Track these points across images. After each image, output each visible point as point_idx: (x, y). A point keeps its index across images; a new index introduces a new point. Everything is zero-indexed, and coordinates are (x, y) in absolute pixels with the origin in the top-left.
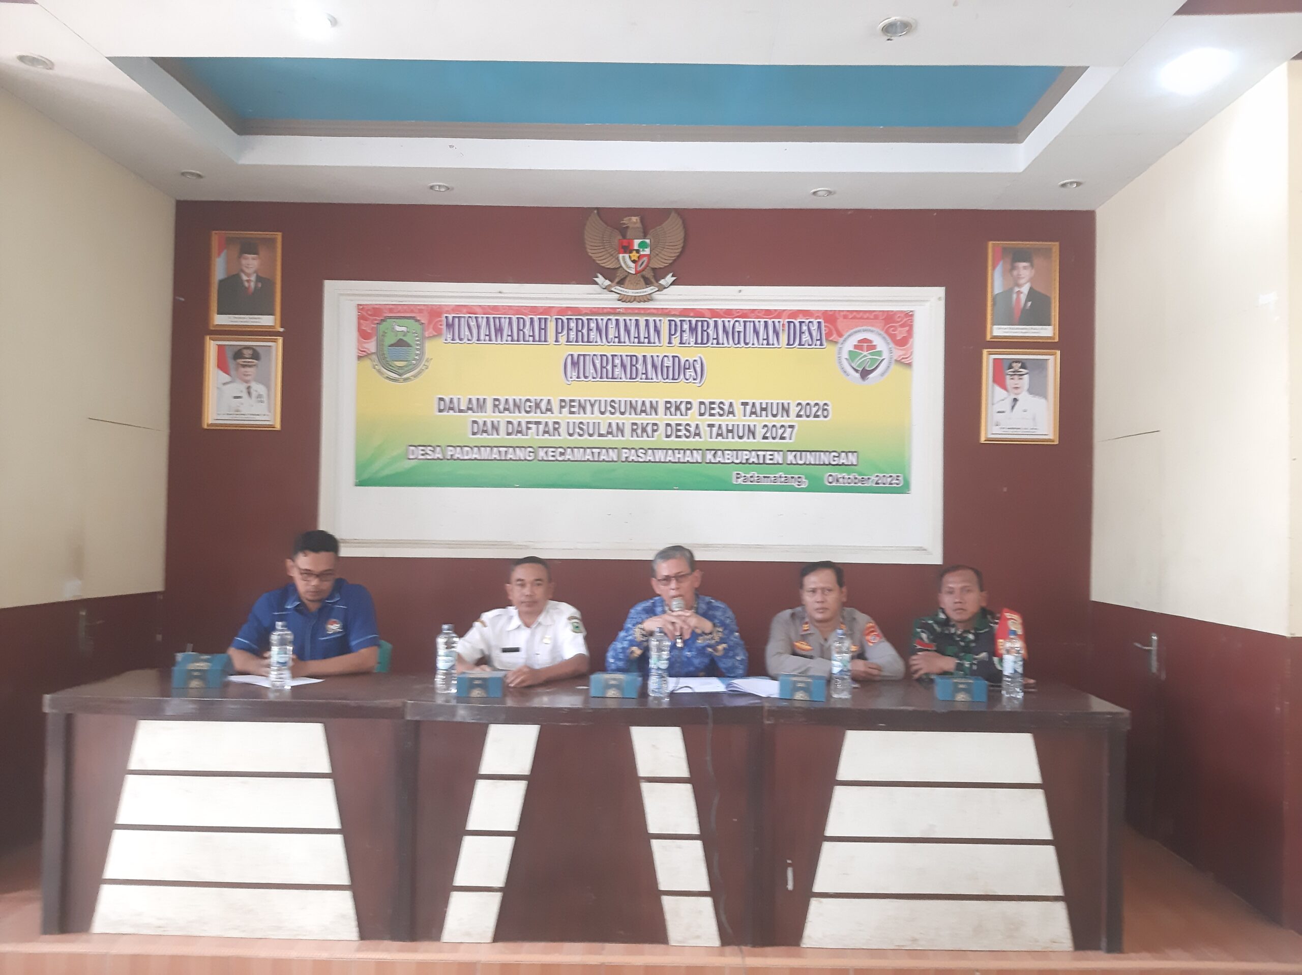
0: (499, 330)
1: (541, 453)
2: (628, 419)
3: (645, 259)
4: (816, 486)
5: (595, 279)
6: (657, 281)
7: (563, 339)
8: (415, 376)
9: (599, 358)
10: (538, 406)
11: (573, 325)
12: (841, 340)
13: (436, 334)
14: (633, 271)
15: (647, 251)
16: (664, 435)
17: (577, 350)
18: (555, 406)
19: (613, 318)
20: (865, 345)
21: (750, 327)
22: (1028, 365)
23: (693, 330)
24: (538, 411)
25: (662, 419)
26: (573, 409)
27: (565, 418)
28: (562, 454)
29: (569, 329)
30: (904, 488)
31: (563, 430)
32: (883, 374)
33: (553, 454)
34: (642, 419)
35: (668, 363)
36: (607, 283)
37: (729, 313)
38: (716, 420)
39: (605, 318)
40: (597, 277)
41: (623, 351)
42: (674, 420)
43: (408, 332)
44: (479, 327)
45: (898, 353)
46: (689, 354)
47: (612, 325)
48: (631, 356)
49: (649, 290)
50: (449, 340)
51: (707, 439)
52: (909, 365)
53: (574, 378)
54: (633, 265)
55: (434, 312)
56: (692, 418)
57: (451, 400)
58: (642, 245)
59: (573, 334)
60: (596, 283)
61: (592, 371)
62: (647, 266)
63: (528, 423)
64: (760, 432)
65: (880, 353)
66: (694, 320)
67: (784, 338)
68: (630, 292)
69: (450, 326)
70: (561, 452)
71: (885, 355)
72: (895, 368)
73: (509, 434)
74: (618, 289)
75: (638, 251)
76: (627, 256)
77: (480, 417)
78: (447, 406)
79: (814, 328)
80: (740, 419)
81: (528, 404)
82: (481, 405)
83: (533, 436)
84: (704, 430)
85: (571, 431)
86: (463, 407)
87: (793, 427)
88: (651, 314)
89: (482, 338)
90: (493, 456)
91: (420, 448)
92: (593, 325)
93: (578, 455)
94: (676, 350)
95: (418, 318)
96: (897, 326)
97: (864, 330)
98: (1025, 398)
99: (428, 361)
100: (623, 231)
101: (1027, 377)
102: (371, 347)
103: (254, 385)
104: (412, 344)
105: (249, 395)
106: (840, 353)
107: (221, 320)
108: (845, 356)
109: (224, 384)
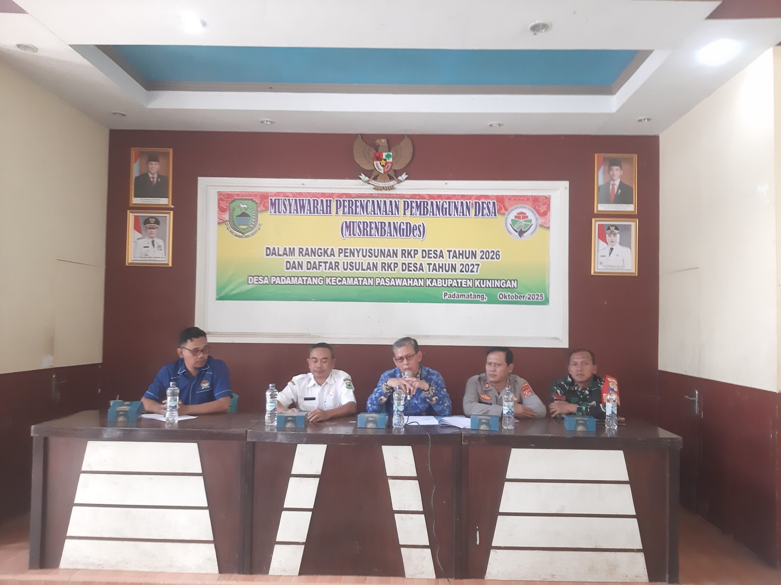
0: (303, 207)
1: (328, 281)
2: (380, 260)
3: (390, 164)
4: (492, 301)
5: (360, 176)
6: (397, 177)
7: (340, 211)
8: (252, 234)
9: (362, 223)
10: (326, 252)
11: (346, 204)
12: (507, 213)
13: (264, 209)
14: (382, 172)
15: (391, 160)
16: (401, 269)
17: (349, 219)
18: (336, 252)
19: (371, 200)
20: (521, 216)
21: (453, 205)
22: (619, 228)
23: (418, 207)
24: (326, 255)
25: (400, 260)
26: (346, 254)
27: (342, 259)
28: (339, 281)
29: (344, 206)
30: (546, 302)
31: (341, 266)
32: (532, 233)
33: (335, 281)
34: (388, 260)
35: (403, 227)
36: (367, 178)
37: (440, 197)
38: (432, 261)
39: (366, 200)
40: (361, 175)
41: (378, 219)
42: (407, 260)
43: (248, 208)
44: (290, 205)
45: (541, 220)
46: (416, 220)
47: (370, 204)
48: (381, 223)
49: (392, 183)
50: (273, 213)
51: (426, 273)
52: (548, 228)
53: (347, 235)
54: (382, 168)
55: (264, 197)
56: (418, 259)
57: (274, 248)
58: (388, 156)
59: (346, 210)
60: (360, 179)
61: (358, 231)
62: (391, 168)
63: (320, 262)
64: (459, 268)
65: (531, 221)
66: (418, 201)
67: (472, 211)
68: (381, 184)
69: (273, 204)
70: (339, 280)
71: (534, 222)
72: (539, 229)
73: (308, 269)
74: (373, 182)
75: (385, 160)
76: (379, 162)
77: (291, 259)
78: (271, 252)
79: (491, 206)
80: (447, 260)
81: (320, 251)
82: (292, 252)
83: (323, 271)
84: (425, 267)
85: (346, 267)
86: (281, 253)
87: (478, 265)
88: (393, 197)
89: (292, 212)
90: (299, 282)
91: (255, 277)
92: (359, 204)
93: (350, 281)
94: (408, 219)
95: (254, 200)
96: (541, 205)
97: (521, 207)
98: (617, 248)
99: (260, 225)
100: (376, 148)
101: (618, 235)
102: (226, 217)
103: (156, 240)
104: (251, 215)
105: (154, 246)
106: (506, 221)
107: (136, 201)
108: (509, 222)
109: (139, 239)
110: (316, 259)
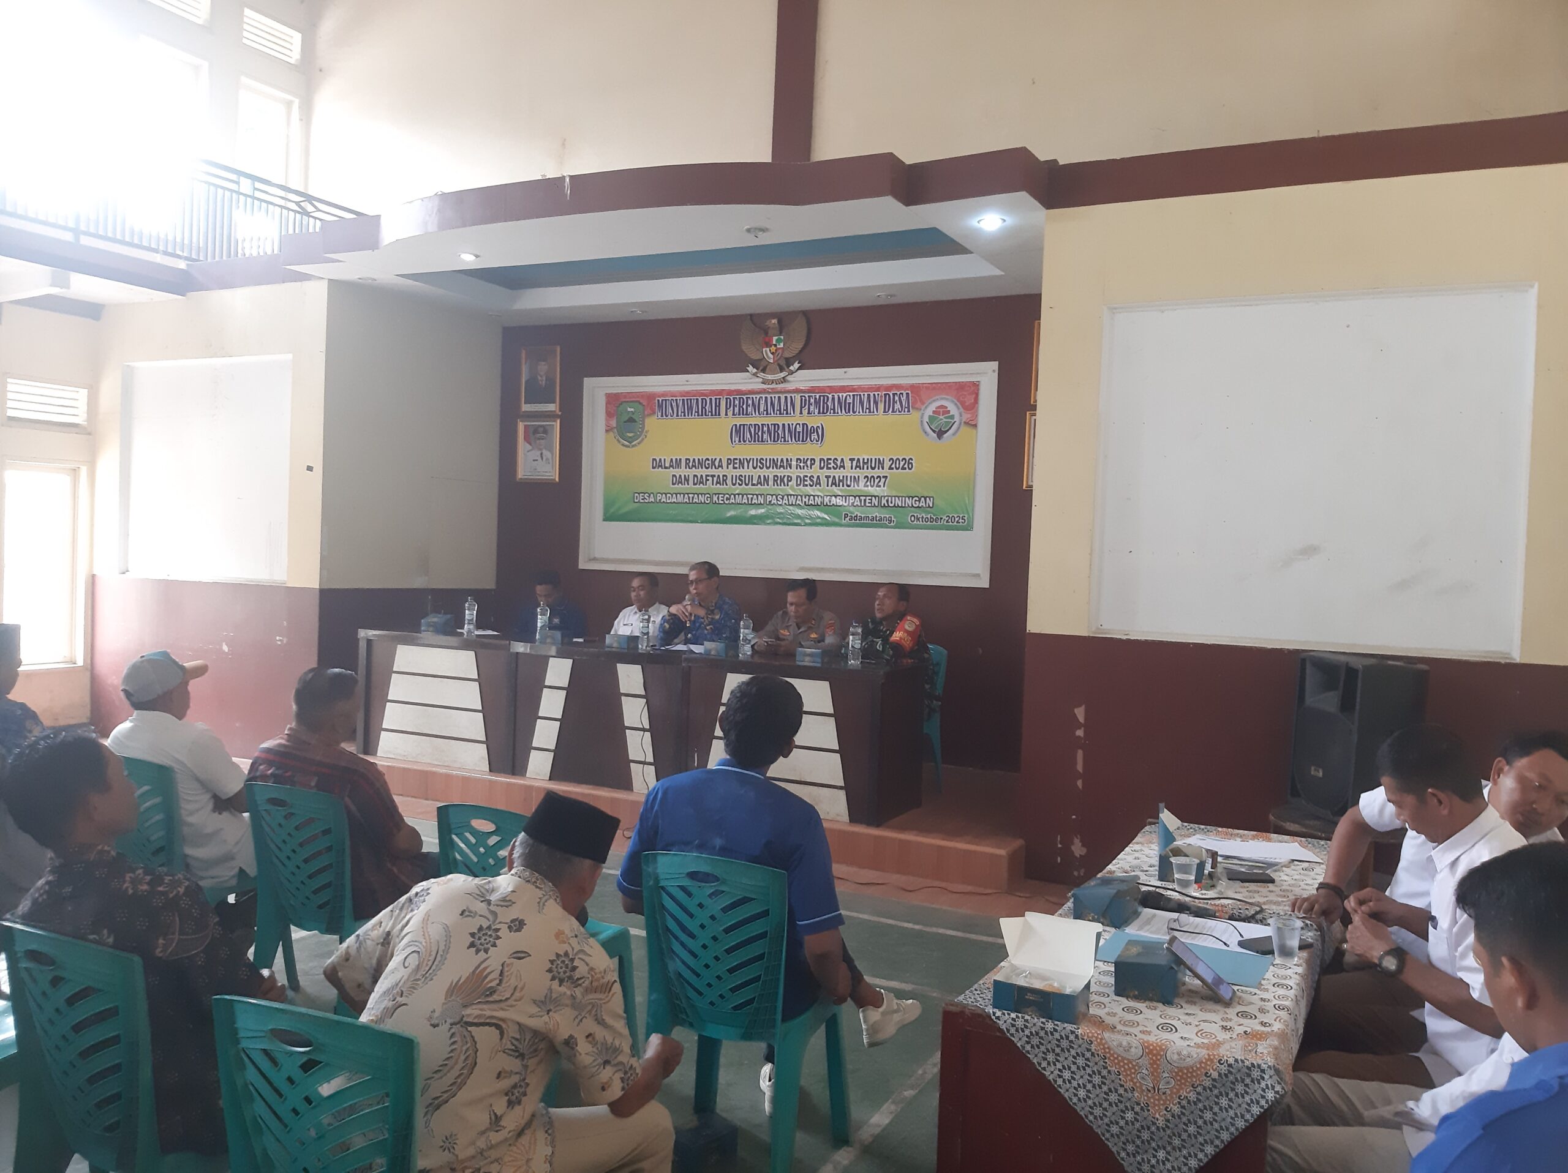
0: (690, 408)
1: (715, 498)
2: (771, 473)
3: (780, 351)
4: (902, 524)
6: (788, 367)
7: (730, 413)
8: (639, 443)
9: (753, 426)
10: (713, 462)
11: (737, 402)
12: (923, 407)
13: (651, 413)
14: (772, 361)
15: (782, 345)
16: (795, 484)
17: (739, 421)
18: (724, 463)
19: (763, 396)
20: (941, 410)
21: (857, 399)
23: (817, 403)
24: (713, 467)
25: (794, 472)
26: (736, 465)
27: (730, 472)
28: (727, 499)
29: (734, 406)
30: (969, 527)
31: (729, 481)
33: (723, 499)
34: (781, 472)
35: (799, 429)
36: (754, 370)
37: (843, 389)
38: (832, 473)
39: (758, 397)
40: (748, 367)
41: (769, 421)
42: (803, 472)
43: (635, 412)
44: (677, 406)
45: (966, 416)
46: (814, 421)
47: (763, 402)
48: (775, 425)
49: (784, 374)
51: (825, 487)
52: (975, 426)
53: (737, 442)
54: (771, 356)
55: (651, 397)
56: (815, 471)
57: (660, 460)
58: (777, 340)
59: (737, 410)
61: (749, 436)
62: (781, 356)
63: (707, 476)
64: (862, 481)
65: (952, 417)
66: (818, 395)
67: (881, 406)
68: (770, 377)
69: (660, 406)
70: (727, 497)
71: (957, 418)
72: (964, 428)
73: (695, 484)
74: (762, 374)
75: (775, 345)
76: (768, 349)
77: (677, 472)
78: (658, 464)
79: (904, 399)
80: (848, 472)
81: (707, 462)
82: (678, 463)
83: (711, 486)
84: (823, 480)
85: (734, 482)
86: (667, 465)
87: (886, 477)
88: (788, 392)
89: (680, 414)
90: (685, 500)
91: (641, 495)
92: (750, 402)
93: (739, 499)
94: (805, 419)
95: (641, 401)
96: (967, 393)
97: (942, 399)
99: (647, 432)
100: (766, 330)
102: (614, 423)
103: (544, 452)
104: (637, 420)
105: (542, 459)
106: (922, 418)
107: (526, 407)
108: (926, 419)
109: (528, 451)
110: (704, 472)
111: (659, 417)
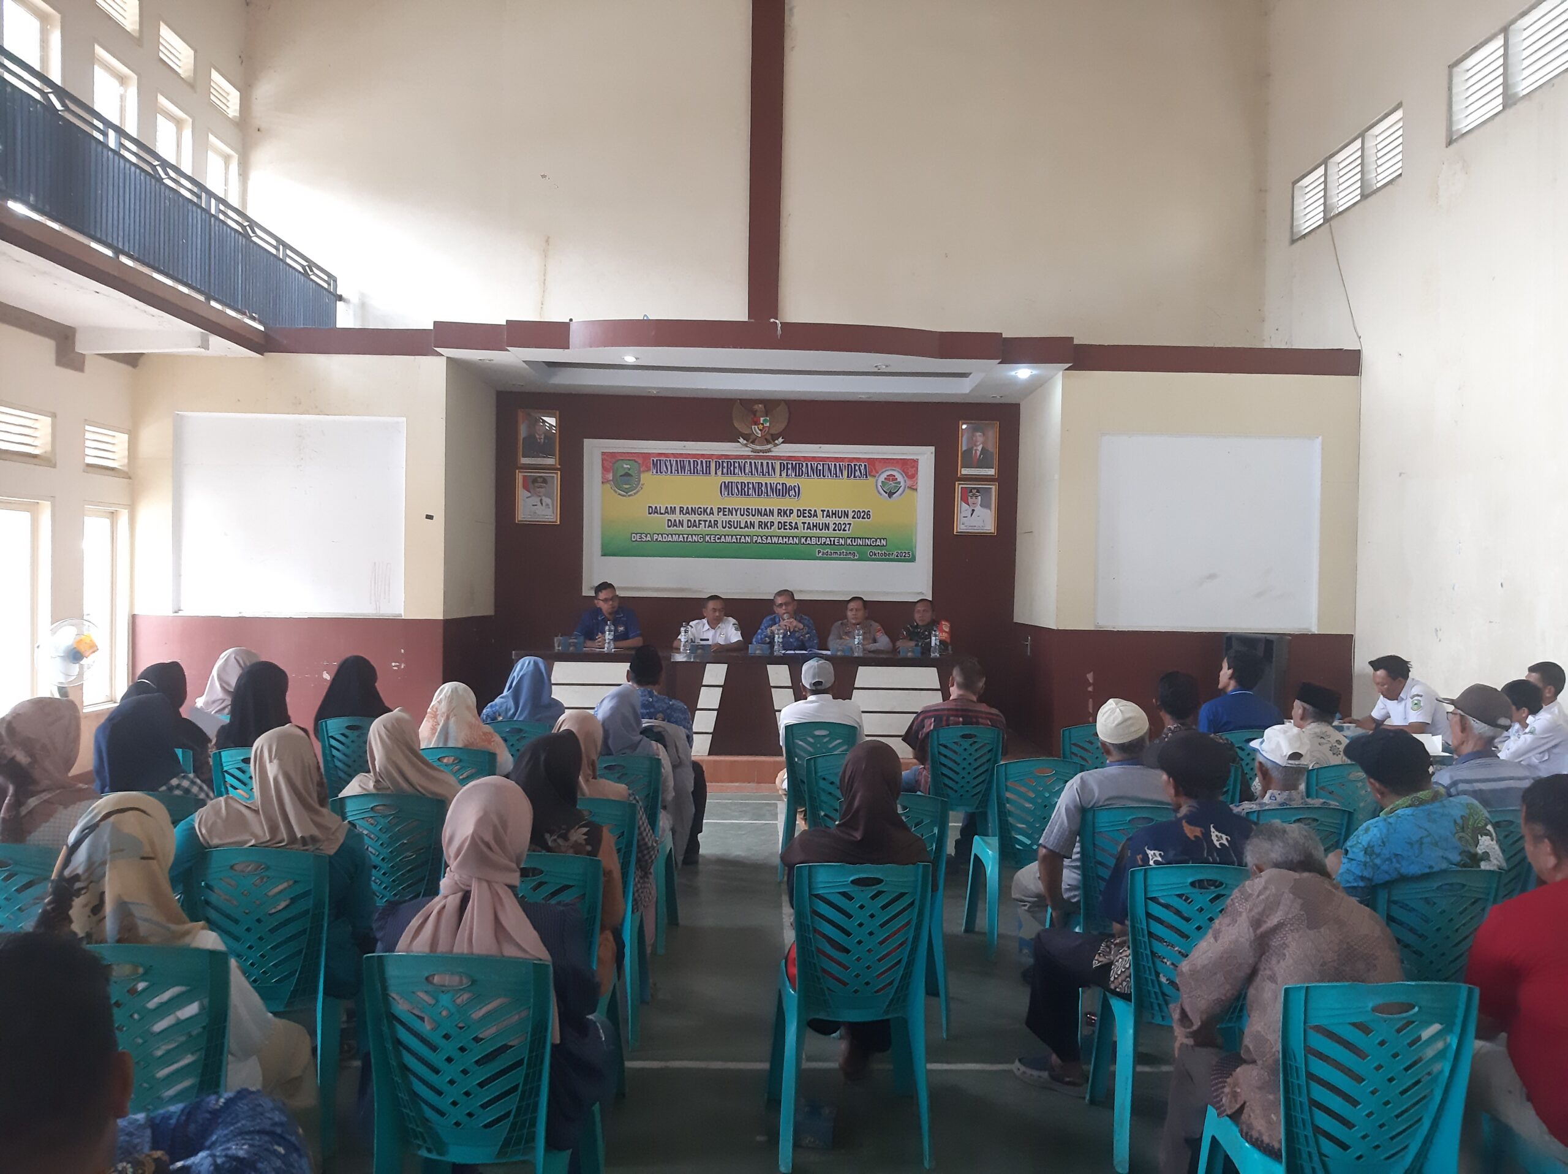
0: (683, 468)
1: (707, 538)
2: (757, 519)
3: (767, 429)
4: (863, 558)
6: (774, 441)
7: (719, 472)
8: (635, 493)
9: (740, 483)
10: (705, 511)
11: (725, 465)
12: (877, 475)
13: (647, 469)
14: (760, 436)
15: (768, 424)
16: (777, 528)
17: (727, 479)
18: (715, 511)
19: (748, 461)
20: (891, 478)
21: (826, 467)
22: (980, 491)
23: (794, 468)
24: (705, 514)
25: (776, 519)
26: (725, 513)
27: (721, 518)
28: (718, 539)
29: (723, 467)
30: (913, 559)
31: (720, 525)
32: (901, 494)
33: (714, 538)
34: (765, 519)
35: (779, 487)
36: (745, 442)
37: (814, 459)
38: (807, 520)
39: (744, 461)
40: (740, 438)
41: (755, 480)
42: (783, 519)
43: (631, 468)
44: (671, 466)
45: (909, 483)
46: (791, 482)
47: (747, 466)
48: (759, 483)
49: (769, 446)
51: (802, 531)
52: (916, 490)
53: (726, 495)
54: (759, 432)
55: (646, 456)
56: (794, 518)
57: (656, 507)
58: (764, 421)
59: (725, 470)
60: (739, 442)
61: (736, 491)
62: (768, 432)
63: (699, 521)
64: (832, 527)
65: (899, 483)
66: (794, 463)
67: (845, 473)
68: (758, 448)
69: (655, 465)
70: (718, 537)
71: (902, 484)
72: (908, 491)
73: (688, 527)
74: (751, 445)
75: (762, 424)
76: (756, 427)
77: (672, 517)
78: (654, 511)
79: (862, 468)
80: (821, 520)
81: (699, 509)
82: (673, 510)
83: (702, 529)
84: (800, 525)
85: (724, 525)
86: (663, 511)
87: (850, 524)
88: (770, 459)
89: (673, 471)
90: (680, 539)
91: (638, 535)
92: (737, 465)
93: (728, 539)
94: (784, 480)
95: (637, 460)
96: (909, 467)
97: (891, 469)
98: (978, 508)
99: (642, 484)
100: (754, 413)
101: (980, 497)
102: (610, 476)
103: (544, 498)
104: (633, 475)
105: (542, 504)
106: (877, 482)
107: (525, 461)
108: (880, 484)
109: (527, 498)
110: (697, 518)
111: (655, 473)
